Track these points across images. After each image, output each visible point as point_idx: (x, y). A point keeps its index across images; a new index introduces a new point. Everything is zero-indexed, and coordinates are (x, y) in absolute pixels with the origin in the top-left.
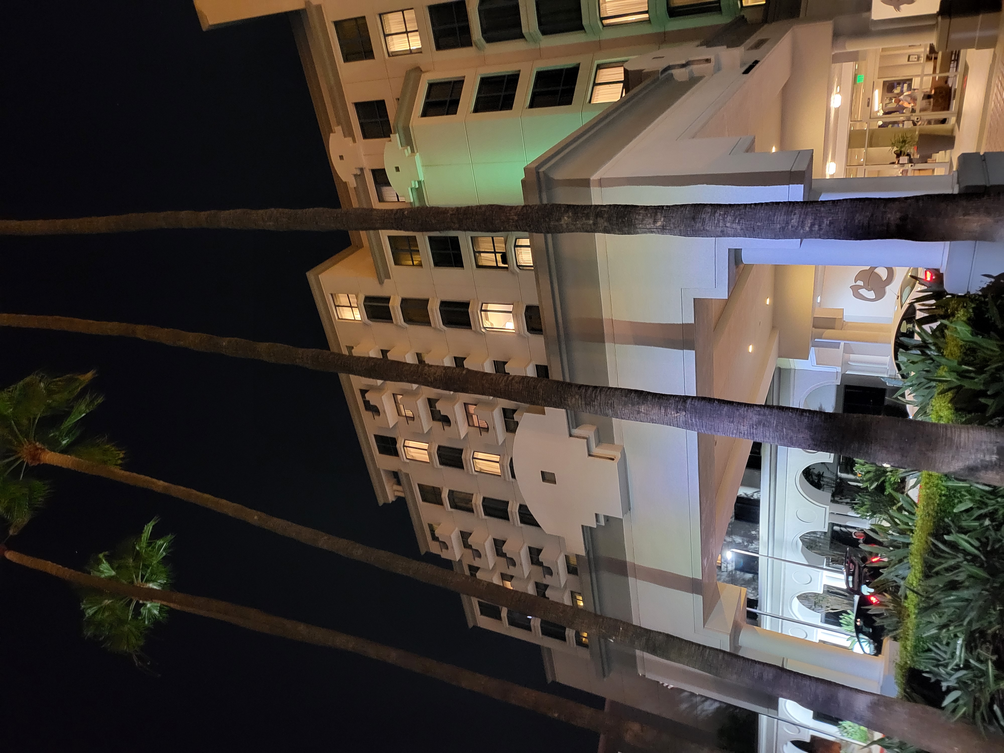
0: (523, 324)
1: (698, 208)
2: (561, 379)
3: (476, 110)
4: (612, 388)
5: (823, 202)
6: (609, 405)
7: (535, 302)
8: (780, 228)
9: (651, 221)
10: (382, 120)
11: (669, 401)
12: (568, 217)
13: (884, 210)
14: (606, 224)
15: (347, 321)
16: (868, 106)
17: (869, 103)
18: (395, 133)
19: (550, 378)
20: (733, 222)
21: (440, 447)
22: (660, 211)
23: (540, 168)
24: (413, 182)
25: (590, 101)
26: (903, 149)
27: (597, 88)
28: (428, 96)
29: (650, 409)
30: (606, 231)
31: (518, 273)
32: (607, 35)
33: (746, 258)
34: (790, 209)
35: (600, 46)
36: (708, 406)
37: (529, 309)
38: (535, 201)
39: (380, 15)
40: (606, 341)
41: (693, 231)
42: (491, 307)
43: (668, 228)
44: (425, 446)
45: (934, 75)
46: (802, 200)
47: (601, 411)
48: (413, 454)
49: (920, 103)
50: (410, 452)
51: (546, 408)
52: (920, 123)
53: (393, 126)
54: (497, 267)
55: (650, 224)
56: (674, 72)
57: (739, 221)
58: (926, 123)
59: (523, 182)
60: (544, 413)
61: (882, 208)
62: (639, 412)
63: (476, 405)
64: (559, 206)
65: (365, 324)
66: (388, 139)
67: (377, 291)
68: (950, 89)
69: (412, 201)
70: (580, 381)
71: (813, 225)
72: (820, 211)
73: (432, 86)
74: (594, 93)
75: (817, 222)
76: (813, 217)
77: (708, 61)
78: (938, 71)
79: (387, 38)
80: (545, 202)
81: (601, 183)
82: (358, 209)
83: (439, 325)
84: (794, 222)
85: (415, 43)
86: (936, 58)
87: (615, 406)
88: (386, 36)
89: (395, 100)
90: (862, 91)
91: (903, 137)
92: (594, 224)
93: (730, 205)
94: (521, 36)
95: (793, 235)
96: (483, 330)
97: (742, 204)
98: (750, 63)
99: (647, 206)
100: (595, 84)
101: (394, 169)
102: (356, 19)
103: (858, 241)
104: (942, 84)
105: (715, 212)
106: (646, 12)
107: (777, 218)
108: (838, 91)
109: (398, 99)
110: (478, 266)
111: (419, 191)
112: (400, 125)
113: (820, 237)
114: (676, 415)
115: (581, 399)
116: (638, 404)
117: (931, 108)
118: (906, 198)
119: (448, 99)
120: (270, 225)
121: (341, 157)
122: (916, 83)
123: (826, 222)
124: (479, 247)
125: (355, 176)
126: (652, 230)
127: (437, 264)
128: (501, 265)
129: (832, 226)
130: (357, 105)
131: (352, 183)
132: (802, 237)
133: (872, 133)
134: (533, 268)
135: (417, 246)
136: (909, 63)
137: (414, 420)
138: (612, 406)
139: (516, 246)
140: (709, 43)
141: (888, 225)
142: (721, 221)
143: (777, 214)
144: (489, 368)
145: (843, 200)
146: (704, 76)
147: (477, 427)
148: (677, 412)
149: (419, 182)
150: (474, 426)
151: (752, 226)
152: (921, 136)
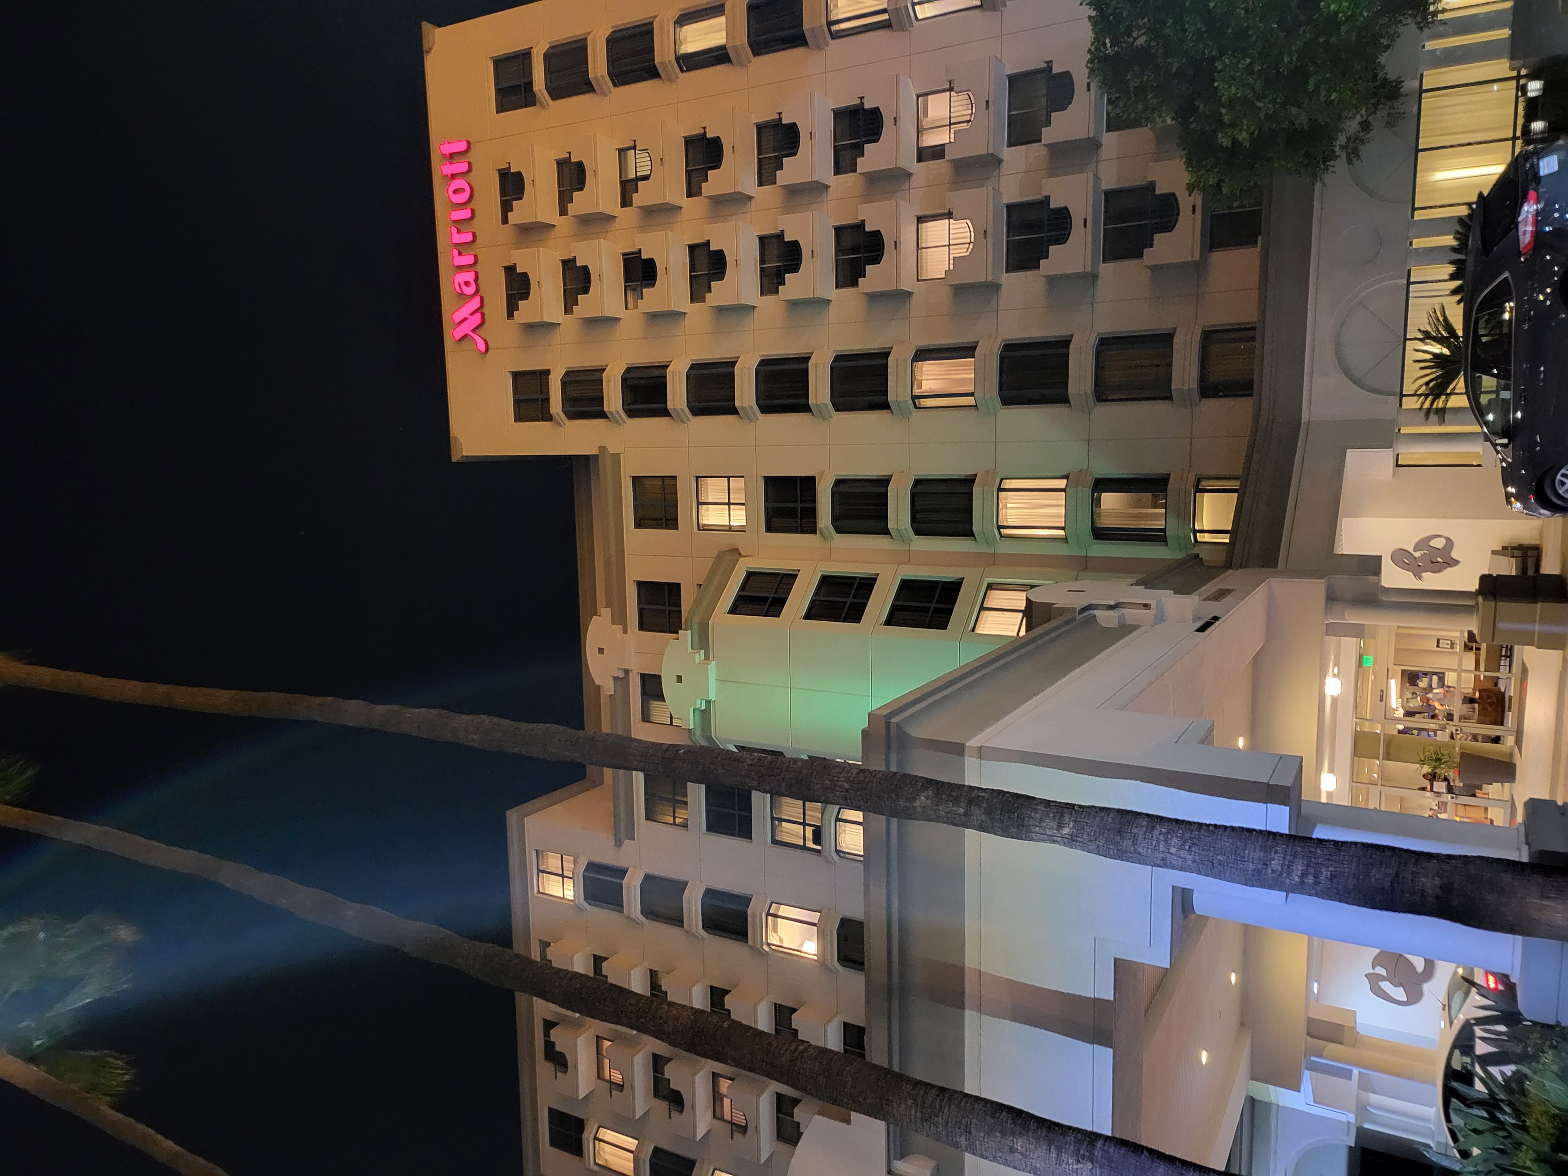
0: (832, 945)
1: (1128, 817)
2: (886, 1065)
3: (808, 616)
4: (970, 1096)
5: (1320, 841)
6: (962, 1126)
7: (856, 913)
8: (1254, 870)
9: (1054, 824)
10: (671, 608)
11: (1064, 1137)
12: (927, 798)
13: (1414, 869)
14: (983, 817)
15: (551, 898)
16: (1381, 700)
17: (1383, 696)
18: (686, 629)
19: (867, 1059)
20: (1181, 848)
21: (657, 1151)
22: (1068, 811)
23: (891, 718)
24: (698, 701)
25: (973, 630)
26: (1438, 771)
27: (985, 613)
28: (742, 588)
29: (1033, 1147)
30: (982, 828)
31: (835, 863)
32: (1004, 548)
33: (1200, 904)
34: (1269, 843)
35: (993, 560)
36: (1132, 1159)
37: (845, 923)
38: (877, 765)
39: (697, 478)
40: (966, 1005)
41: (1118, 850)
42: (784, 911)
43: (1079, 839)
44: (631, 1143)
45: (1477, 673)
46: (1287, 832)
47: (947, 1136)
48: (610, 1158)
49: (1458, 707)
50: (603, 1150)
51: (853, 1113)
52: (1459, 737)
53: (685, 622)
54: (804, 848)
55: (1051, 828)
56: (1096, 612)
57: (1190, 847)
58: (1470, 738)
59: (864, 732)
60: (848, 1121)
61: (1411, 867)
62: (1012, 1150)
63: (732, 1079)
64: (914, 779)
65: (578, 908)
66: (675, 636)
67: (608, 856)
68: (1503, 695)
69: (692, 727)
70: (919, 1073)
71: (1304, 875)
72: (1315, 853)
73: (750, 575)
74: (979, 620)
75: (1312, 870)
76: (1305, 862)
77: (1146, 606)
78: (1482, 668)
79: (700, 506)
80: (893, 769)
81: (981, 753)
82: (611, 735)
83: (697, 928)
84: (1276, 864)
85: (739, 518)
86: (1478, 649)
87: (973, 1130)
88: (699, 504)
89: (695, 585)
90: (1372, 677)
91: (1436, 753)
92: (966, 814)
93: (1177, 821)
94: (886, 532)
95: (1275, 884)
96: (766, 948)
97: (1194, 823)
98: (1207, 619)
99: (1049, 801)
100: (982, 608)
101: (675, 678)
102: (663, 478)
103: (1378, 912)
104: (1490, 686)
105: (1153, 828)
106: (1063, 528)
107: (1249, 854)
108: (1336, 672)
109: (701, 585)
110: (775, 842)
111: (705, 715)
112: (696, 619)
113: (1317, 895)
114: (1075, 1167)
115: (917, 1106)
116: (1013, 1133)
117: (1476, 716)
118: (1450, 857)
119: (771, 595)
120: (474, 739)
121: (601, 651)
122: (1451, 679)
123: (1325, 873)
124: (781, 813)
125: (616, 679)
126: (1055, 839)
127: (710, 828)
128: (810, 844)
129: (1334, 881)
130: (640, 584)
131: (608, 688)
132: (1289, 890)
133: (1389, 742)
134: (862, 859)
135: (686, 796)
136: (1438, 649)
137: (622, 1091)
138: (967, 1130)
139: (838, 819)
140: (1148, 583)
141: (1423, 892)
142: (1162, 843)
143: (1248, 846)
144: (764, 1022)
145: (1352, 843)
146: (1141, 626)
147: (726, 1121)
148: (1078, 1162)
149: (708, 702)
150: (722, 1119)
151: (1210, 859)
152: (1463, 755)
